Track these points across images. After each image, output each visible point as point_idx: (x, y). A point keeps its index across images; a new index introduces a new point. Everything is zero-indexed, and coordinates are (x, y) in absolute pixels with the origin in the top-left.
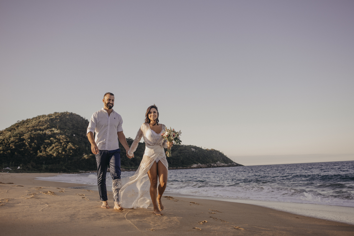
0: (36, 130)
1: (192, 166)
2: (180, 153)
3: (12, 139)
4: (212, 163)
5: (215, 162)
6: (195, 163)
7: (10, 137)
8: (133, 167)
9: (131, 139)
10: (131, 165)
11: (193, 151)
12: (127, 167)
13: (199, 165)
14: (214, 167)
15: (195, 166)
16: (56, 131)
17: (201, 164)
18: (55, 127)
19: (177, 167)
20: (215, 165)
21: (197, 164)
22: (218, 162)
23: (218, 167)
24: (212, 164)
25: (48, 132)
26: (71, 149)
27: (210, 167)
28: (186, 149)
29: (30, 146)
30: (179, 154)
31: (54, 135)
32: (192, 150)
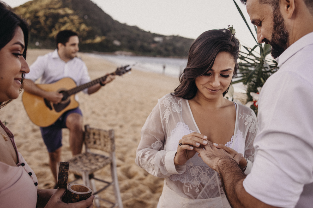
0: (50, 9)
3: (28, 15)
7: (25, 13)
16: (69, 11)
18: (68, 7)
25: (61, 12)
26: (84, 30)
29: (46, 24)
30: (184, 46)
31: (67, 15)
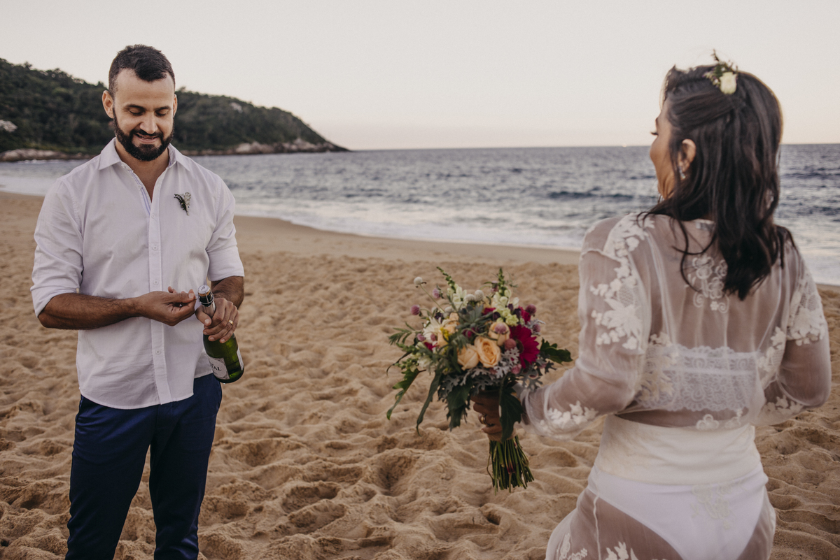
1: (238, 147)
2: (203, 114)
4: (286, 142)
5: (291, 139)
6: (245, 141)
8: (82, 149)
9: (62, 73)
10: (78, 144)
11: (237, 112)
12: (67, 150)
13: (256, 148)
14: (290, 152)
15: (245, 147)
17: (261, 142)
19: (200, 151)
20: (294, 147)
21: (251, 143)
22: (299, 141)
23: (300, 151)
24: (287, 145)
27: (280, 151)
28: (217, 105)
30: (202, 118)
32: (232, 107)
